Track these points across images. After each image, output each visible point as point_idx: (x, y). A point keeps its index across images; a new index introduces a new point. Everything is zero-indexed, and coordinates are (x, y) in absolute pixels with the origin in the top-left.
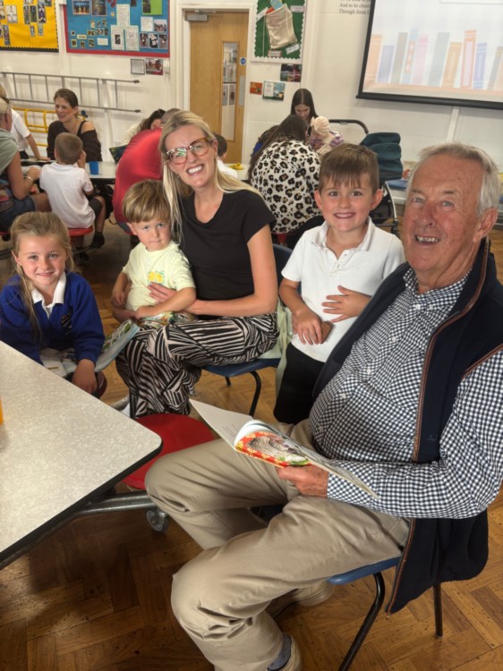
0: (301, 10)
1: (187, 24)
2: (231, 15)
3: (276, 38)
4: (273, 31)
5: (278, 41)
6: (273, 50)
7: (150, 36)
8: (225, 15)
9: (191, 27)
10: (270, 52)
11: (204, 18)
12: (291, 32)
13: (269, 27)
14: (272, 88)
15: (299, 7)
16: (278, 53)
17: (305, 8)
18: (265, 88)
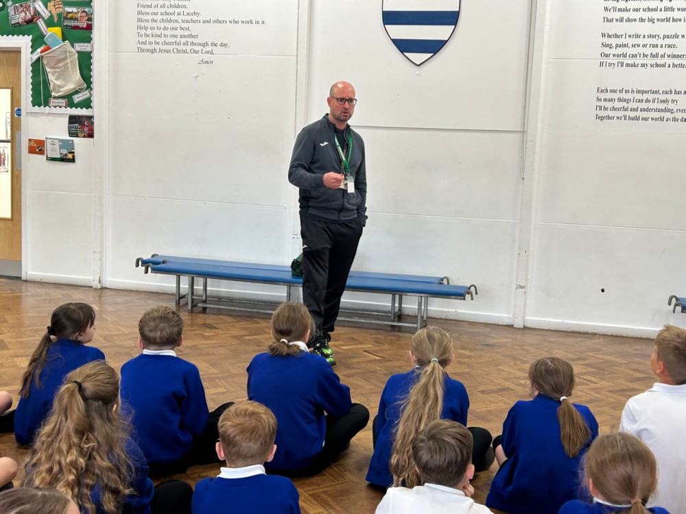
0: (88, 49)
3: (58, 83)
4: (53, 75)
5: (60, 87)
6: (55, 98)
10: (52, 100)
12: (77, 76)
13: (48, 70)
14: (57, 147)
15: (86, 44)
16: (63, 102)
17: (92, 46)
18: (48, 146)
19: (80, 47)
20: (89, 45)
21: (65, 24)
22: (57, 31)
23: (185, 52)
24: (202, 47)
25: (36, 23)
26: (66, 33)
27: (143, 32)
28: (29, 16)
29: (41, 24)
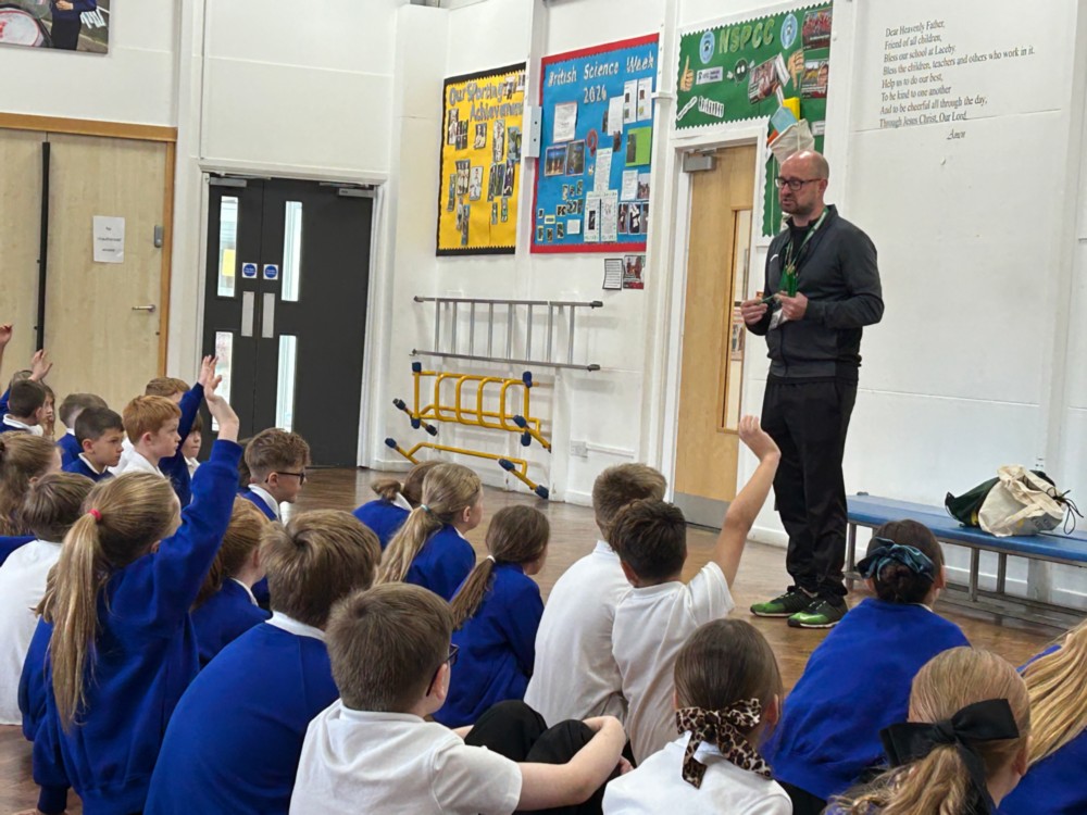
0: (823, 131)
1: (684, 179)
7: (631, 210)
9: (694, 184)
11: (709, 162)
15: (820, 124)
17: (825, 126)
20: (825, 123)
21: (804, 90)
22: (792, 103)
23: (933, 119)
24: (952, 108)
25: (774, 93)
26: (805, 106)
27: (887, 91)
28: (768, 83)
29: (779, 94)
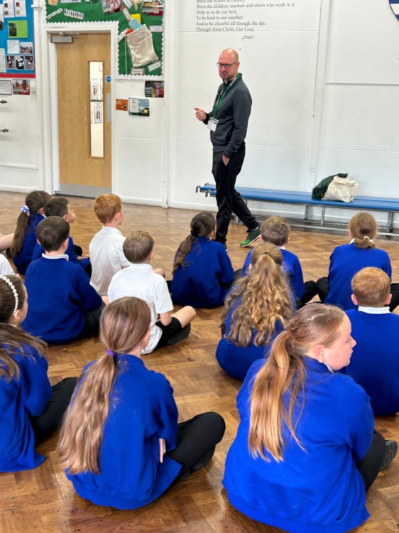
0: (160, 30)
1: (52, 46)
2: (95, 37)
3: (138, 56)
4: (134, 50)
5: (139, 59)
6: (136, 68)
7: (16, 59)
8: (89, 37)
9: (57, 48)
10: (133, 70)
11: (69, 39)
12: (151, 51)
13: (130, 46)
14: (137, 104)
15: (158, 27)
16: (141, 71)
17: (163, 28)
18: (130, 104)
19: (154, 28)
20: (161, 27)
21: (143, 11)
22: (137, 17)
23: (232, 30)
24: (245, 26)
25: (122, 11)
26: (144, 18)
27: (200, 16)
28: (117, 6)
29: (126, 12)
